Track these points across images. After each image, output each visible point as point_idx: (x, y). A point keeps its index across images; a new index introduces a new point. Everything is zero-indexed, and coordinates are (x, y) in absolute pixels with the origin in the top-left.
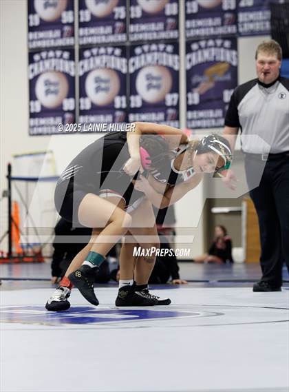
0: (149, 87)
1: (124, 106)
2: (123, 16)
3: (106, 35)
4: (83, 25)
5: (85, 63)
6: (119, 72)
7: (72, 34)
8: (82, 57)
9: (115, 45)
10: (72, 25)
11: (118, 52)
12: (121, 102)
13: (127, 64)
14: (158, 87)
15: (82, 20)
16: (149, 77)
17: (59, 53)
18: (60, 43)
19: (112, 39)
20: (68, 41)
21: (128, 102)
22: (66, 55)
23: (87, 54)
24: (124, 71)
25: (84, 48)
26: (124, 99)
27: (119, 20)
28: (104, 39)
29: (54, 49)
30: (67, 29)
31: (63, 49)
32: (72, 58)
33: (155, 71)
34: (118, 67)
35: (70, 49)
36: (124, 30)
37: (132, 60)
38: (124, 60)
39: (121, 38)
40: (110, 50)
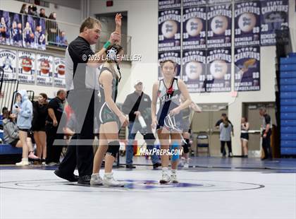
2: (204, 36)
3: (196, 45)
4: (184, 40)
5: (185, 58)
7: (180, 45)
8: (184, 56)
9: (200, 50)
10: (179, 40)
11: (201, 53)
12: (203, 78)
13: (206, 59)
15: (184, 37)
17: (173, 54)
18: (174, 49)
19: (198, 47)
20: (178, 48)
21: (206, 78)
22: (176, 55)
23: (186, 54)
24: (204, 62)
25: (185, 51)
26: (204, 76)
27: (202, 38)
28: (195, 47)
29: (171, 52)
30: (177, 42)
31: (175, 52)
32: (179, 56)
34: (201, 60)
35: (178, 52)
36: (205, 43)
37: (208, 57)
38: (204, 58)
39: (203, 46)
40: (198, 52)
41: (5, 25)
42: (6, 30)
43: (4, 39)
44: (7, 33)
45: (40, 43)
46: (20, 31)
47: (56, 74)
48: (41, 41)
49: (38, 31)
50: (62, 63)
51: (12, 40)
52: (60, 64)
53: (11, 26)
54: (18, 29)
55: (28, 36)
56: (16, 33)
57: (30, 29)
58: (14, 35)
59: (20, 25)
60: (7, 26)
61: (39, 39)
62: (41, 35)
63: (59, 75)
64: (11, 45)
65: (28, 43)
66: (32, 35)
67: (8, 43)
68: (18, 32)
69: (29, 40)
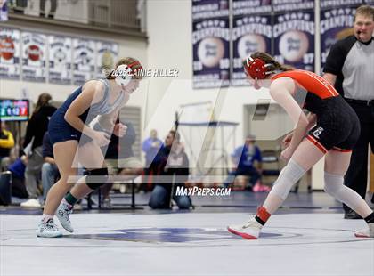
0: (290, 48)
3: (255, 7)
5: (238, 30)
6: (265, 37)
7: (227, 7)
8: (235, 25)
9: (262, 15)
11: (264, 20)
13: (272, 30)
14: (297, 48)
16: (290, 40)
17: (216, 22)
18: (218, 14)
19: (259, 10)
20: (224, 13)
22: (223, 24)
23: (239, 22)
24: (269, 36)
25: (237, 18)
28: (253, 11)
29: (213, 19)
30: (223, 3)
31: (220, 19)
32: (227, 26)
33: (294, 36)
34: (265, 33)
35: (226, 19)
36: (269, 3)
37: (275, 27)
38: (269, 27)
39: (267, 9)
40: (258, 19)
47: (26, 60)
52: (32, 43)
63: (30, 62)
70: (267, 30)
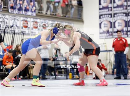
1: (126, 30)
2: (126, 5)
3: (121, 10)
4: (114, 7)
5: (115, 18)
6: (125, 21)
7: (111, 10)
8: (114, 17)
9: (124, 13)
10: (111, 8)
11: (124, 15)
12: (125, 29)
13: (127, 18)
15: (114, 6)
17: (108, 16)
19: (123, 11)
20: (110, 12)
21: (127, 29)
22: (110, 16)
23: (116, 16)
24: (126, 20)
25: (115, 14)
26: (126, 28)
27: (125, 6)
28: (120, 11)
29: (106, 14)
30: (110, 9)
31: (109, 14)
32: (111, 17)
34: (125, 19)
35: (111, 15)
36: (126, 9)
37: (128, 17)
38: (126, 17)
39: (125, 11)
40: (122, 14)
41: (13, 3)
42: (13, 5)
43: (12, 10)
44: (14, 7)
45: (32, 12)
46: (21, 6)
47: (42, 29)
48: (33, 11)
49: (31, 5)
50: (45, 23)
51: (17, 11)
53: (16, 3)
54: (20, 4)
55: (26, 8)
56: (19, 6)
57: (27, 4)
58: (18, 8)
59: (21, 2)
60: (14, 3)
61: (32, 9)
62: (33, 7)
64: (16, 14)
65: (26, 12)
66: (28, 7)
67: (15, 12)
68: (20, 6)
69: (26, 10)
70: (125, 18)
